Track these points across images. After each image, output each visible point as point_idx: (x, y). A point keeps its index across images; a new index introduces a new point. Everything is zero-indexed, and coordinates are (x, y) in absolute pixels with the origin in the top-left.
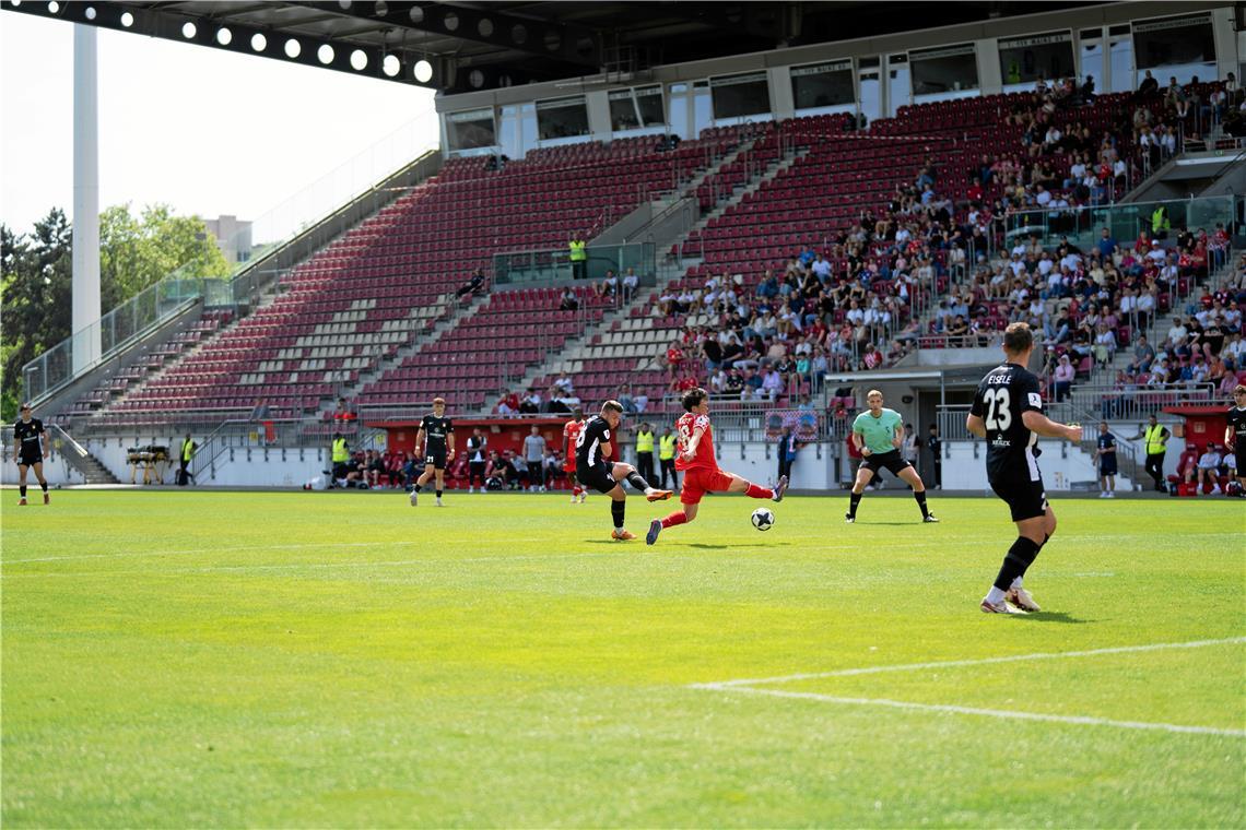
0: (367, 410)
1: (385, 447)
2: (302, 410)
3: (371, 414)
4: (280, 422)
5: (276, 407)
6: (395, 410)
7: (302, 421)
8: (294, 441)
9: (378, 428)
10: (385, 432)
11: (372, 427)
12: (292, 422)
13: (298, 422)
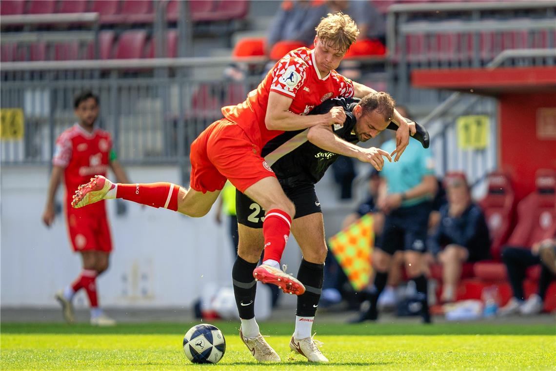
0: (421, 27)
1: (490, 162)
2: (185, 29)
3: (439, 40)
4: (105, 73)
5: (91, 16)
6: (524, 25)
7: (186, 70)
8: (157, 141)
9: (464, 91)
10: (490, 105)
11: (443, 91)
12: (148, 72)
13: (172, 72)
